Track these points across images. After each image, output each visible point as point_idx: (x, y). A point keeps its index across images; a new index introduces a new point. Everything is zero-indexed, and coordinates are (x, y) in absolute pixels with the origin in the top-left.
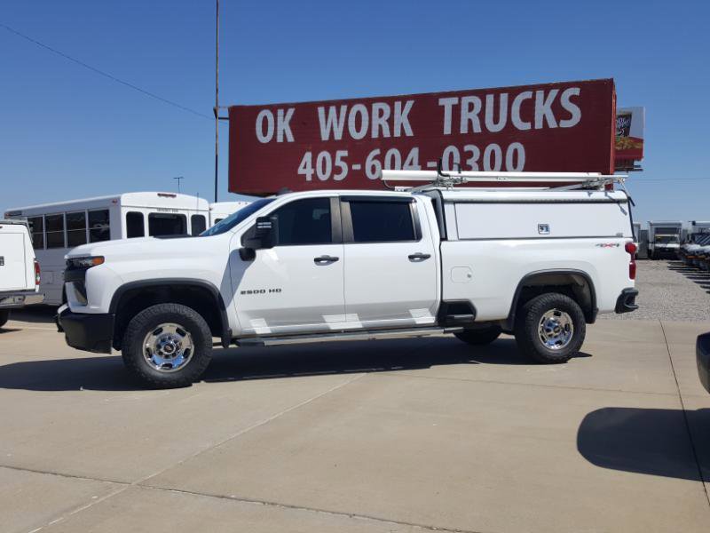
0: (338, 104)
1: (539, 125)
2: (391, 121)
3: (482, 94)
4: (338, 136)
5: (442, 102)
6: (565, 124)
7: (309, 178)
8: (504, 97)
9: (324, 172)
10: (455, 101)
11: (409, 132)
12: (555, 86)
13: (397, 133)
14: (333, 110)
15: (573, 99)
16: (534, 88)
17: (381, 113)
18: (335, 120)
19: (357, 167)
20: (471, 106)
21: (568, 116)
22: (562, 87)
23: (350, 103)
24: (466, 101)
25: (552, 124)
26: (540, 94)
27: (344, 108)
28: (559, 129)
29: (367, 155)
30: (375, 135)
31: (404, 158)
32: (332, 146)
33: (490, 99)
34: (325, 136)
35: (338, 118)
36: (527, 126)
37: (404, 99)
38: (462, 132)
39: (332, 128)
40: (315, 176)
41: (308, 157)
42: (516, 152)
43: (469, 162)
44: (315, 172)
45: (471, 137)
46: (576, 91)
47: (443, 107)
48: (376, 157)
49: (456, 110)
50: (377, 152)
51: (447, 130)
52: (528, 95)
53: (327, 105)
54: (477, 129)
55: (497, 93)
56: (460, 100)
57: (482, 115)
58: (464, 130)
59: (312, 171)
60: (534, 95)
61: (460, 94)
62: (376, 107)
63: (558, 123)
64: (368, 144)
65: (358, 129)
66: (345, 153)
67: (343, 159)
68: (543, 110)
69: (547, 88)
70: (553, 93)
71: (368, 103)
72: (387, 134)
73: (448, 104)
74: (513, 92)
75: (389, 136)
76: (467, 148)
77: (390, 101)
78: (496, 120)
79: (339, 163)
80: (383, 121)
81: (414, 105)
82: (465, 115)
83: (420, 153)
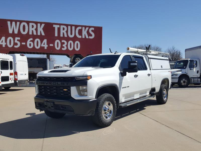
0: (16, 21)
1: (83, 37)
2: (36, 30)
3: (67, 25)
4: (16, 32)
5: (54, 26)
6: (90, 37)
7: (4, 46)
8: (73, 28)
9: (10, 44)
10: (59, 26)
11: (43, 34)
12: (88, 27)
13: (39, 34)
14: (14, 23)
15: (92, 31)
16: (82, 26)
17: (33, 27)
18: (15, 27)
19: (24, 44)
20: (64, 29)
21: (91, 35)
22: (90, 27)
23: (21, 22)
24: (62, 27)
25: (87, 37)
26: (84, 28)
27: (18, 23)
28: (89, 39)
29: (28, 40)
30: (31, 33)
31: (41, 42)
32: (14, 35)
33: (69, 27)
34: (11, 31)
35: (16, 26)
36: (80, 37)
37: (41, 23)
38: (61, 36)
39: (13, 29)
40: (6, 45)
41: (3, 38)
42: (77, 44)
43: (63, 45)
44: (7, 44)
45: (64, 38)
46: (93, 29)
47: (55, 27)
48: (31, 41)
49: (59, 29)
50: (31, 39)
51: (56, 35)
52: (80, 28)
53: (11, 21)
54: (66, 36)
55: (71, 26)
56: (60, 26)
57: (67, 32)
58: (62, 35)
59: (5, 44)
60: (82, 28)
61: (60, 25)
62: (31, 24)
63: (89, 37)
64: (28, 36)
65: (24, 30)
66: (19, 38)
67: (18, 40)
68: (84, 33)
69: (85, 27)
70: (87, 28)
71: (28, 22)
72: (35, 33)
73: (56, 27)
74: (76, 26)
75: (36, 34)
76: (63, 41)
77: (36, 23)
78: (71, 34)
79: (16, 41)
80: (34, 29)
81: (44, 26)
82: (62, 31)
83: (47, 41)
